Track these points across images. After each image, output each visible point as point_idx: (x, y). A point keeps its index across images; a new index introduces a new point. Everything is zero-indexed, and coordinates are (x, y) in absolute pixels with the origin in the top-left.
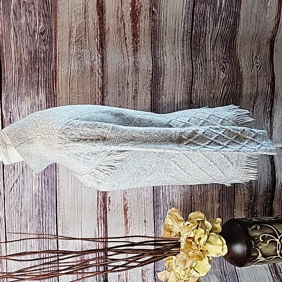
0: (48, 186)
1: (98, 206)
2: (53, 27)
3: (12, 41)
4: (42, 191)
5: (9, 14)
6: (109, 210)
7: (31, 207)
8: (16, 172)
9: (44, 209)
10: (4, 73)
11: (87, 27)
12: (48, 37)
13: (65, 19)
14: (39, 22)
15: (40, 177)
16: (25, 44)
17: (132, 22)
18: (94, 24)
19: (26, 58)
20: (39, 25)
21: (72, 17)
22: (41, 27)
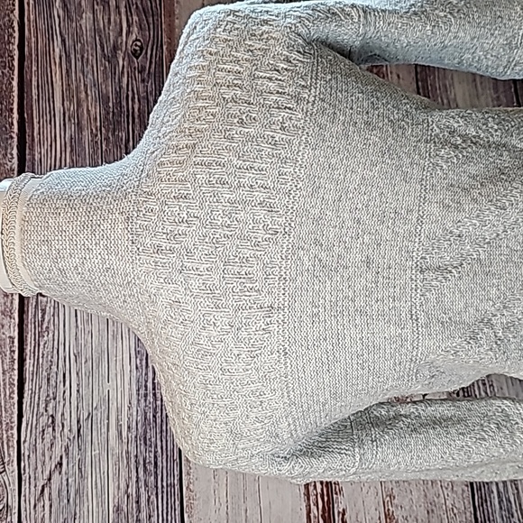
0: (156, 478)
2: (165, 40)
3: (56, 70)
4: (138, 496)
5: (51, 6)
8: (58, 435)
10: (32, 149)
12: (151, 62)
14: (129, 26)
15: (132, 449)
16: (90, 76)
19: (92, 112)
20: (129, 32)
22: (134, 37)
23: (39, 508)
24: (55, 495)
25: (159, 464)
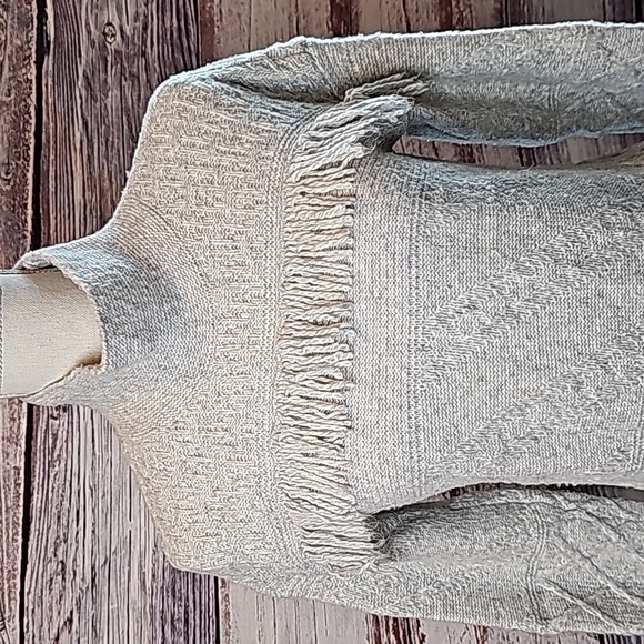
0: (187, 639)
3: (77, 157)
5: (72, 85)
8: (68, 585)
15: (157, 602)
16: (115, 162)
25: (191, 621)
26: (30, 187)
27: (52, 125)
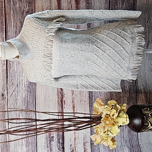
0: (31, 94)
1: (58, 105)
2: (33, 9)
3: (12, 16)
4: (28, 97)
5: (10, 2)
6: (65, 108)
7: (22, 105)
8: (14, 86)
9: (29, 106)
10: (8, 33)
11: (51, 8)
13: (40, 4)
14: (26, 6)
15: (27, 89)
16: (18, 18)
17: (76, 4)
18: (55, 6)
19: (19, 25)
20: (26, 8)
21: (43, 3)
22: (27, 9)
23: (11, 98)
24: (13, 96)
25: (31, 91)
26: (4, 22)
27: (7, 10)
